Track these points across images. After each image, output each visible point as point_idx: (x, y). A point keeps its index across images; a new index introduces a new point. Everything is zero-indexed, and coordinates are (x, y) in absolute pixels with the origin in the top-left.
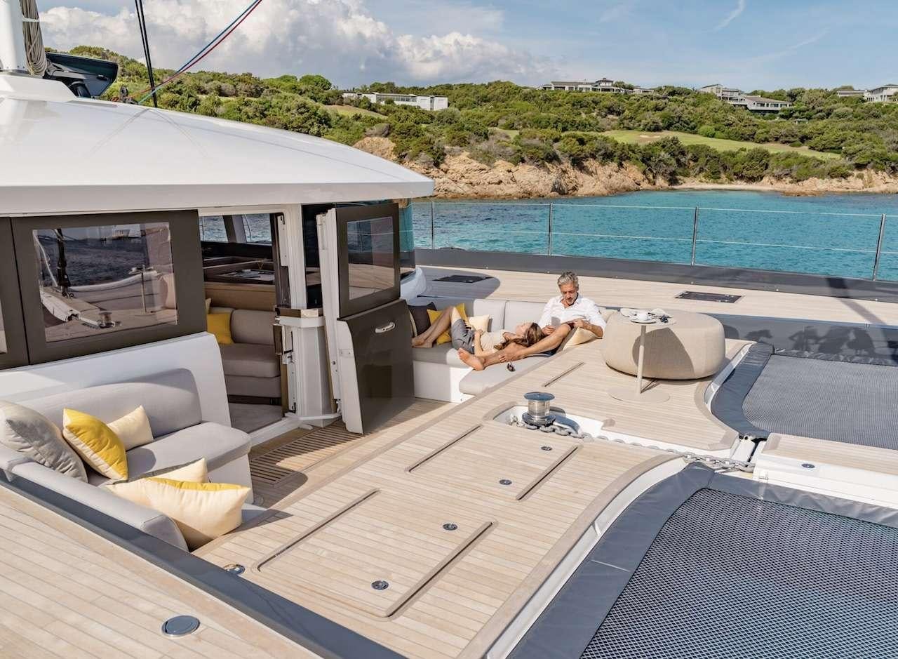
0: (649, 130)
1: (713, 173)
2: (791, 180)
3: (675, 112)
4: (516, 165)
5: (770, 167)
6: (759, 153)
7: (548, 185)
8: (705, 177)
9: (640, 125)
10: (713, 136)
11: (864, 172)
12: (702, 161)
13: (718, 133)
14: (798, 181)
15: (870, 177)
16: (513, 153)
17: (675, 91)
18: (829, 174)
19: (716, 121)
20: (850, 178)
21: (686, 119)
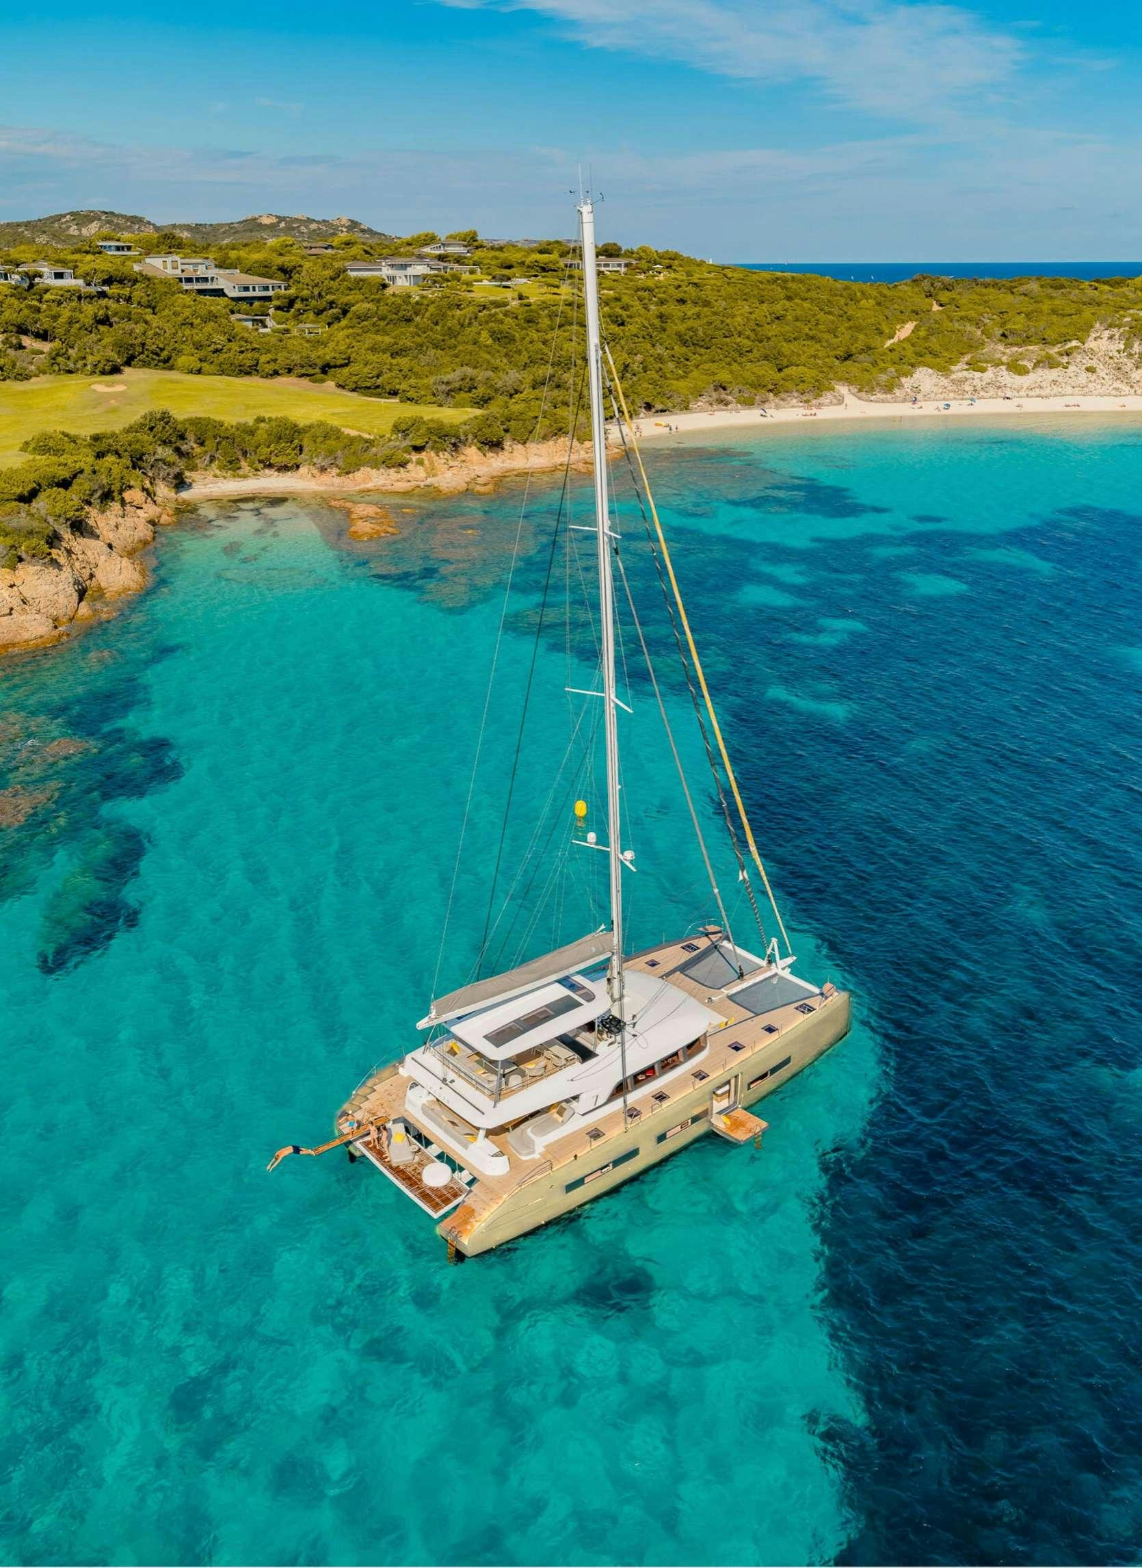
0: (103, 373)
1: (230, 462)
2: (338, 471)
3: (134, 335)
4: (14, 569)
5: (306, 450)
6: (286, 429)
7: (71, 595)
8: (220, 468)
9: (85, 365)
10: (199, 372)
11: (424, 454)
12: (211, 444)
13: (206, 366)
14: (348, 473)
15: (432, 463)
16: (5, 552)
17: (111, 277)
18: (384, 462)
19: (198, 346)
20: (410, 466)
21: (154, 347)
